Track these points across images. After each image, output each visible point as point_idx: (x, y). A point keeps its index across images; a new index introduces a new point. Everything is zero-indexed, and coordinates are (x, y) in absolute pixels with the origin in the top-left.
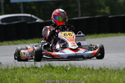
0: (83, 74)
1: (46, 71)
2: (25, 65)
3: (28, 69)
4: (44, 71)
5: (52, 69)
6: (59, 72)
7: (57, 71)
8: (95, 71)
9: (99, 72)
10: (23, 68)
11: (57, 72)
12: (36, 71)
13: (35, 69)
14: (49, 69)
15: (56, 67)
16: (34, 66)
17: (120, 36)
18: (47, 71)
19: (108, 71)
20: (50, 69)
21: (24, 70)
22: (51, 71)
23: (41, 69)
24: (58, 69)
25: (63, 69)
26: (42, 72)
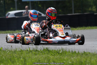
0: (71, 56)
1: (44, 53)
2: (29, 48)
3: (31, 51)
4: (43, 53)
7: (52, 54)
9: (83, 55)
10: (27, 50)
12: (37, 53)
13: (36, 52)
14: (46, 52)
15: (51, 51)
16: (35, 49)
19: (90, 54)
20: (47, 51)
21: (28, 52)
22: (48, 54)
23: (41, 51)
24: (53, 52)
25: (56, 52)
26: (41, 54)
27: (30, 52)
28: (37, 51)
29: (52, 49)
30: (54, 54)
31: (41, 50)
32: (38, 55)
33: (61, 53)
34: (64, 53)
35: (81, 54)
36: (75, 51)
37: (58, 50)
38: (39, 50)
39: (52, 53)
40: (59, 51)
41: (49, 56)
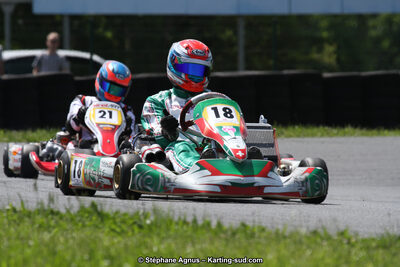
1: (80, 224)
2: (22, 202)
3: (29, 215)
4: (77, 224)
5: (100, 219)
6: (118, 230)
7: (113, 227)
8: (225, 232)
9: (237, 236)
10: (14, 210)
11: (113, 230)
12: (52, 223)
13: (50, 216)
14: (91, 220)
15: (111, 215)
16: (46, 207)
17: (351, 135)
18: (84, 226)
19: (264, 234)
20: (94, 218)
21: (15, 217)
22: (96, 227)
23: (68, 216)
24: (118, 220)
25: (131, 222)
26: (68, 227)
27: (27, 219)
28: (52, 212)
29: (114, 209)
30: (120, 227)
31: (68, 211)
32: (56, 230)
33: (150, 226)
34: (163, 226)
35: (229, 233)
36: (208, 219)
37: (137, 213)
38: (63, 211)
39: (115, 223)
40: (142, 218)
41: (101, 235)
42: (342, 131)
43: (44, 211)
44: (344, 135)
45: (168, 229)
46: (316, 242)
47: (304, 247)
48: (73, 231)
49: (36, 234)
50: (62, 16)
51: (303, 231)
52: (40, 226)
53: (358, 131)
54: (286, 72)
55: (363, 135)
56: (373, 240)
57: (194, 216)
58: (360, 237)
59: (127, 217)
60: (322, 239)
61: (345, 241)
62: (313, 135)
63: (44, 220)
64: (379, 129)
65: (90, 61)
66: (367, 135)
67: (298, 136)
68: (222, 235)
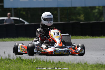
1: (17, 62)
2: (1, 57)
3: (3, 60)
4: (15, 62)
5: (22, 61)
6: (26, 64)
7: (25, 63)
8: (55, 64)
9: (58, 65)
11: (25, 64)
12: (9, 62)
13: (9, 61)
14: (19, 61)
15: (24, 60)
17: (88, 38)
18: (17, 63)
19: (65, 64)
20: (20, 61)
22: (21, 63)
23: (13, 60)
24: (26, 61)
25: (30, 61)
26: (13, 63)
27: (2, 61)
28: (9, 59)
29: (25, 58)
30: (27, 63)
31: (13, 59)
32: (10, 64)
33: (35, 63)
34: (38, 62)
35: (56, 64)
36: (50, 60)
37: (31, 59)
38: (12, 59)
39: (26, 62)
40: (33, 60)
41: (22, 65)
42: (86, 37)
43: (7, 59)
44: (86, 38)
45: (40, 63)
46: (78, 66)
47: (75, 67)
48: (15, 64)
49: (5, 65)
50: (12, 8)
51: (75, 63)
52: (6, 63)
53: (90, 37)
54: (71, 22)
55: (91, 38)
56: (94, 65)
57: (47, 60)
58: (90, 64)
59: (29, 60)
60: (80, 65)
61: (86, 65)
62: (78, 38)
63: (7, 62)
64: (95, 37)
65: (19, 20)
66: (92, 38)
67: (74, 39)
68: (54, 65)
